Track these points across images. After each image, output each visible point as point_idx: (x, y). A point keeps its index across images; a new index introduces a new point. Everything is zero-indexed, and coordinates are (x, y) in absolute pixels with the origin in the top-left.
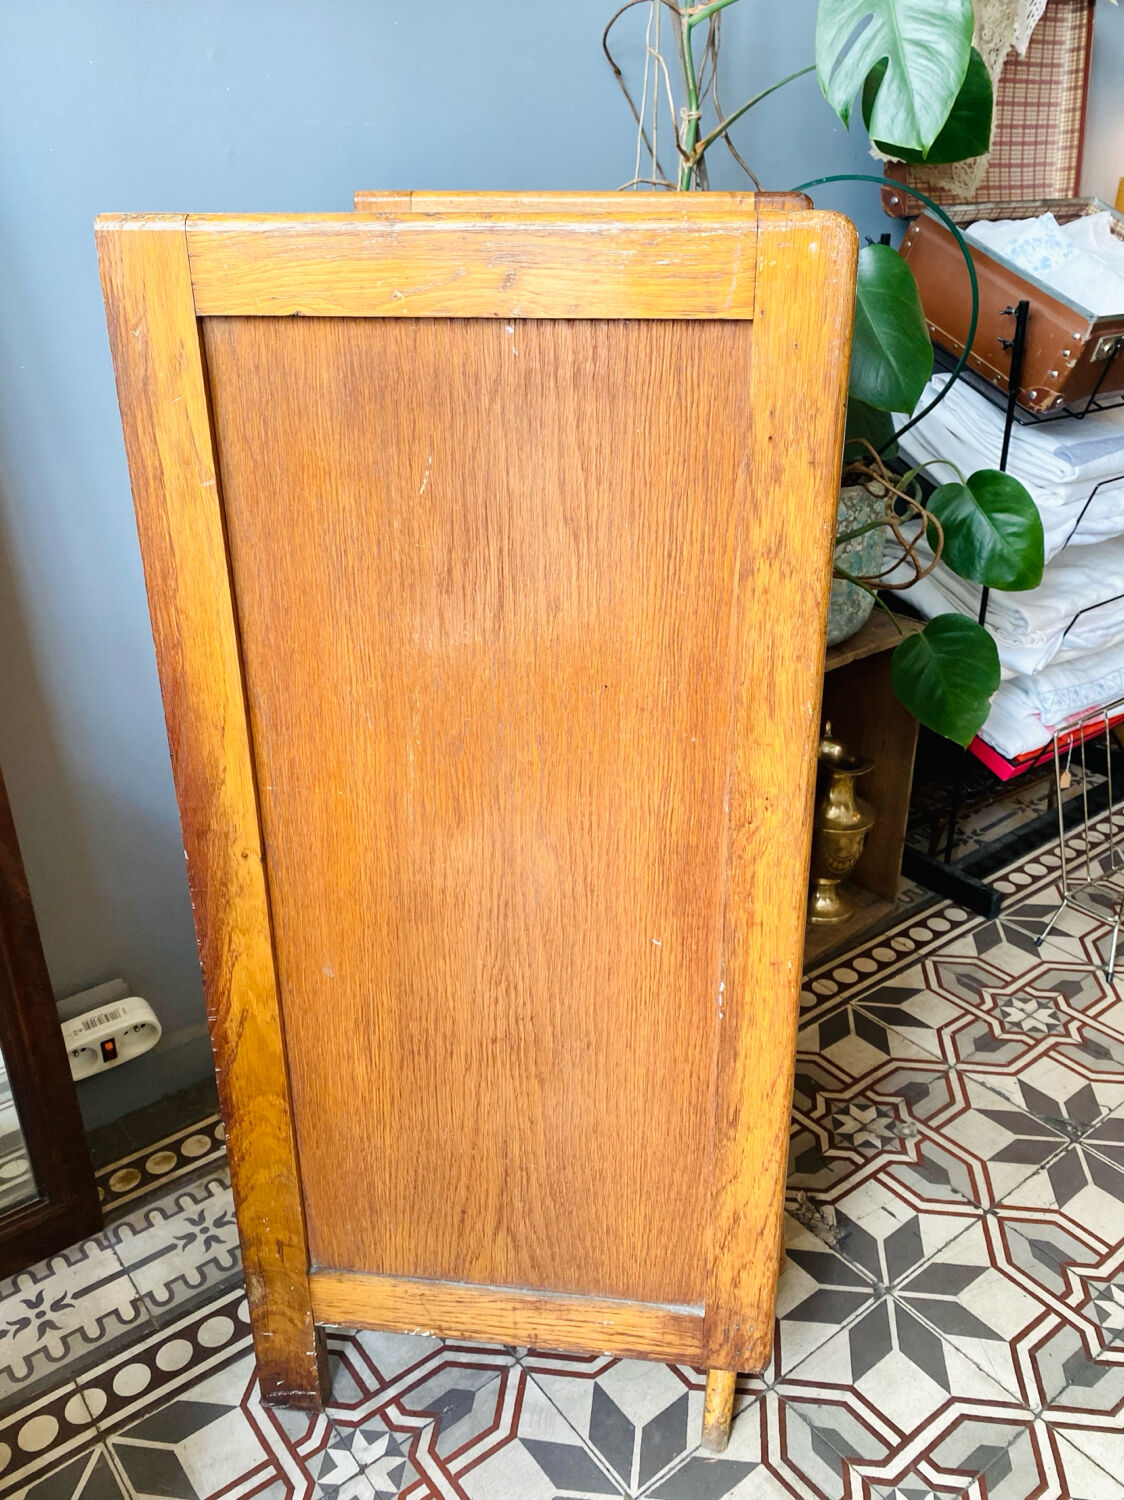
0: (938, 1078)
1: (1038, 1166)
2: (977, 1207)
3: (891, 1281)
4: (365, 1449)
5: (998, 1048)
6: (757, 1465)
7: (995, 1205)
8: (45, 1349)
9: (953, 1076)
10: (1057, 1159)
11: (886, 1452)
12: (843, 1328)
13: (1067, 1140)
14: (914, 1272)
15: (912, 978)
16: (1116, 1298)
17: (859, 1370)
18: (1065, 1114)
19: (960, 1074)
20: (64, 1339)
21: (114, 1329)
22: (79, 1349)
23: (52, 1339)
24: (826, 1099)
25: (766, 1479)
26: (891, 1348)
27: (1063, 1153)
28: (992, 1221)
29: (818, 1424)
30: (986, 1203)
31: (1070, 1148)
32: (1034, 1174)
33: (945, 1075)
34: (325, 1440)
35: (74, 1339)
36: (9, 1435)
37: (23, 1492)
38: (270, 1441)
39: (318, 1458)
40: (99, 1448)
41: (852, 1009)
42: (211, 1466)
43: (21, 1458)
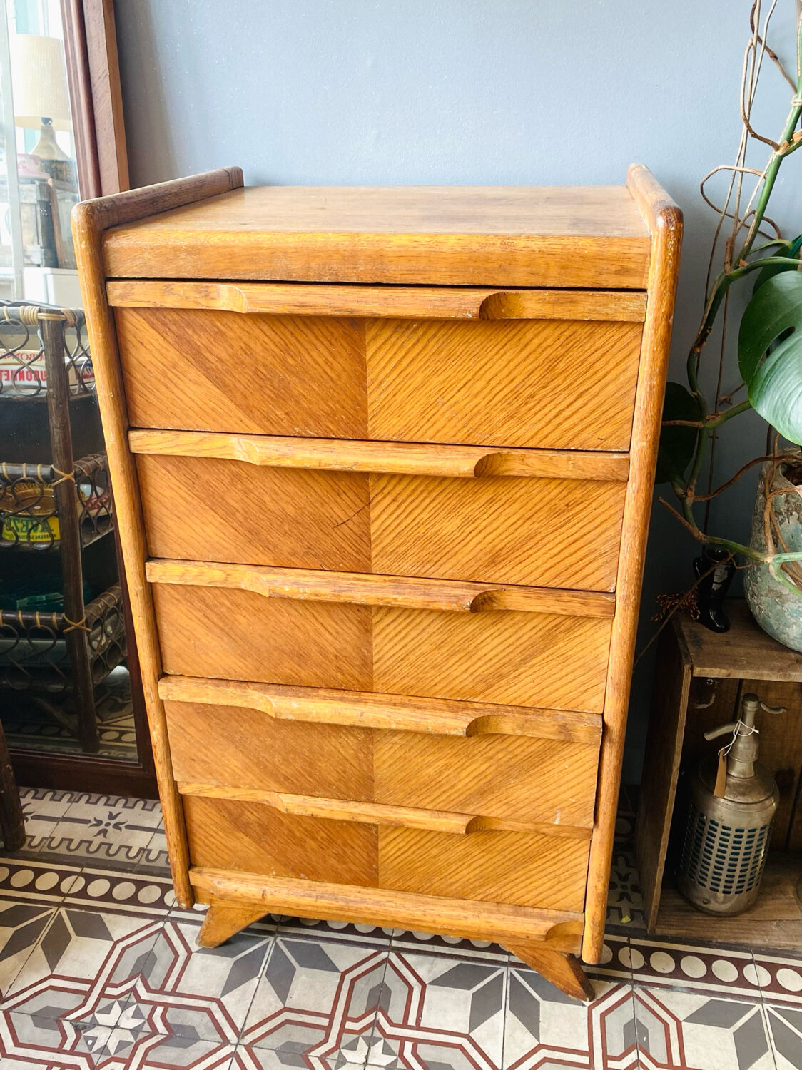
4: (128, 1018)
8: (91, 843)
20: (102, 844)
23: (98, 840)
24: (638, 1060)
34: (121, 995)
35: (104, 848)
36: (38, 872)
37: (12, 904)
38: (104, 972)
39: (109, 1001)
40: (54, 909)
41: (759, 1011)
42: (75, 960)
43: (31, 887)
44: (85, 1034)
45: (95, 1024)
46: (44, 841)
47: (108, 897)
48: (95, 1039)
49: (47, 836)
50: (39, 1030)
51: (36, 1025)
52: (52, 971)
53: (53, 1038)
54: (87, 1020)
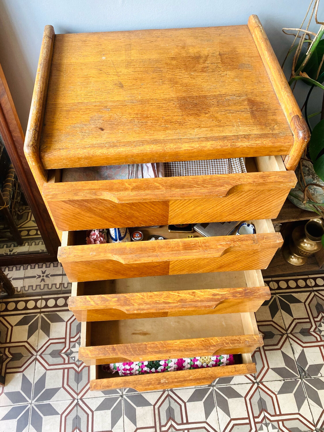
0: (280, 335)
1: (283, 379)
2: (255, 379)
3: (216, 384)
5: (307, 336)
6: (152, 405)
7: (261, 382)
8: (40, 285)
9: (285, 336)
10: (291, 380)
11: (181, 422)
12: (195, 388)
13: (299, 377)
14: (224, 386)
15: (302, 297)
16: (269, 427)
17: (190, 400)
18: (306, 369)
19: (288, 337)
20: (44, 285)
21: (54, 289)
22: (46, 290)
23: (42, 284)
25: (152, 410)
26: (202, 400)
27: (294, 380)
28: (256, 385)
29: (171, 406)
30: (258, 380)
31: (297, 380)
32: (280, 380)
33: (282, 335)
34: (77, 340)
35: (46, 286)
36: (26, 302)
37: (23, 316)
38: (67, 334)
39: (73, 343)
40: (39, 315)
41: (275, 298)
42: (55, 332)
43: (26, 308)
44: (71, 356)
45: (72, 352)
46: (22, 288)
47: (56, 306)
48: (74, 357)
49: (22, 286)
50: (54, 359)
51: (53, 357)
52: (49, 337)
53: (60, 360)
54: (69, 351)
